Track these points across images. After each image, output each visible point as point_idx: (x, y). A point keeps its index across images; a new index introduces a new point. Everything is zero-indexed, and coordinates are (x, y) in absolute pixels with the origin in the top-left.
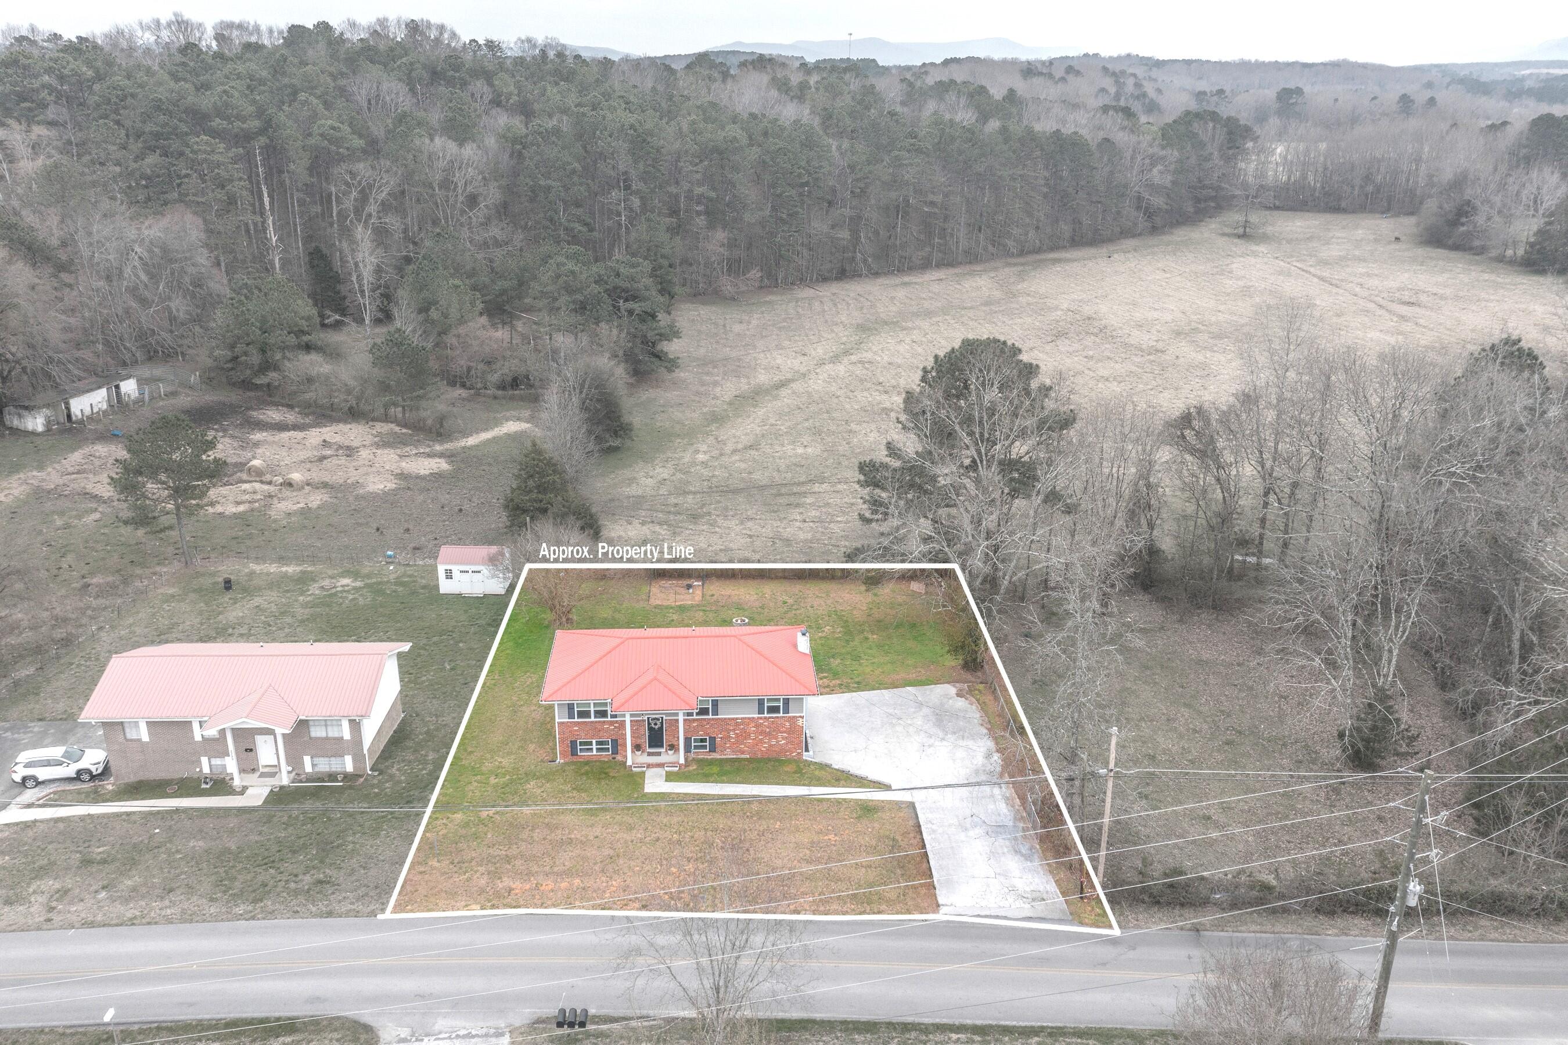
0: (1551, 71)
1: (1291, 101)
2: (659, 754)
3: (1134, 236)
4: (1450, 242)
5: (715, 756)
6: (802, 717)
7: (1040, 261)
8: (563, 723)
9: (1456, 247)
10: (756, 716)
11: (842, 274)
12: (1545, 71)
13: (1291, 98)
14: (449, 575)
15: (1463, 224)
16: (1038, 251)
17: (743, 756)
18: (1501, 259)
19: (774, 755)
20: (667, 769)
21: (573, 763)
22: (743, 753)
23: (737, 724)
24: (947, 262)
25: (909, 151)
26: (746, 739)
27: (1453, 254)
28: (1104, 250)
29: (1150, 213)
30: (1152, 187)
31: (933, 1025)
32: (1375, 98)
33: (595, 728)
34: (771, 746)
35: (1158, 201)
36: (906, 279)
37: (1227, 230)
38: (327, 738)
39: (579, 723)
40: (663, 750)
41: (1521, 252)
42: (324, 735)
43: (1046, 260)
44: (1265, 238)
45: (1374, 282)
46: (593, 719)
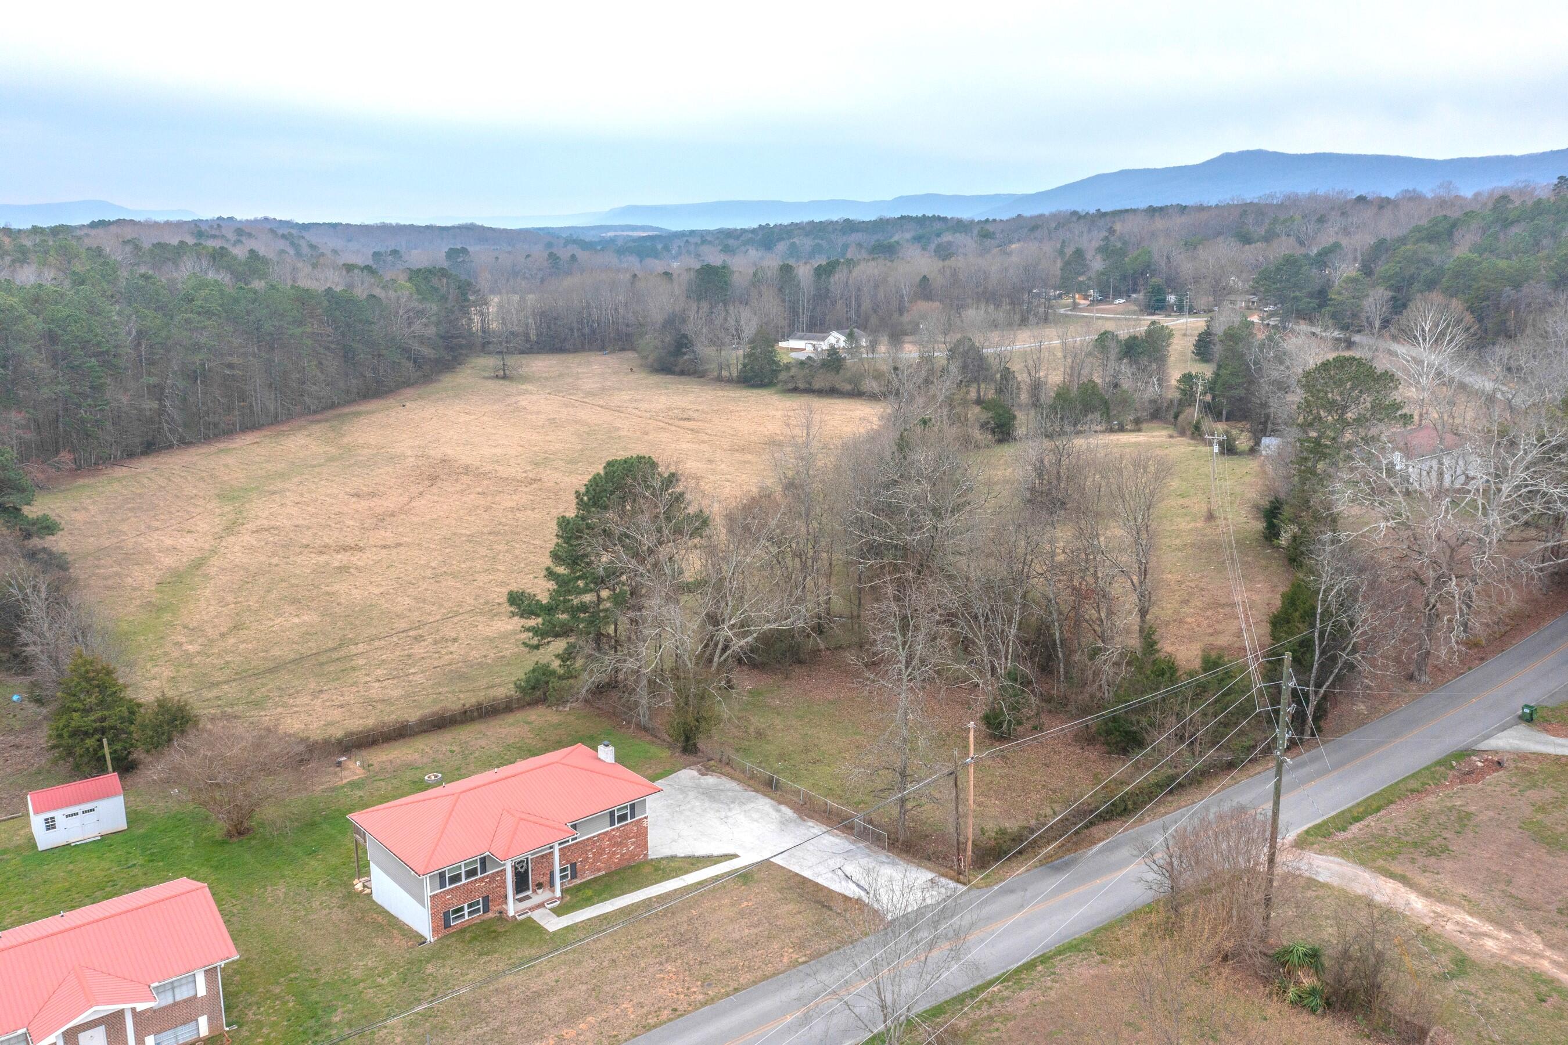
0: (630, 233)
1: (459, 260)
2: (528, 897)
3: (408, 386)
4: (677, 369)
5: (577, 881)
6: (646, 818)
7: (339, 415)
8: (435, 895)
9: (682, 373)
10: (609, 829)
11: (151, 447)
12: (625, 233)
13: (459, 257)
14: (50, 824)
15: (685, 354)
16: (333, 406)
17: (600, 874)
18: (719, 379)
19: (626, 863)
20: (549, 906)
21: (451, 935)
22: (599, 870)
23: (595, 842)
24: (250, 425)
25: (199, 314)
26: (601, 855)
27: (683, 379)
28: (391, 401)
29: (418, 361)
30: (422, 340)
31: (973, 989)
32: (528, 256)
33: (467, 890)
34: (622, 855)
35: (426, 351)
36: (222, 446)
37: (486, 374)
38: (175, 1004)
39: (451, 890)
40: (529, 893)
41: (735, 374)
42: (169, 1000)
43: (347, 414)
44: (525, 379)
45: (644, 406)
46: (464, 881)
